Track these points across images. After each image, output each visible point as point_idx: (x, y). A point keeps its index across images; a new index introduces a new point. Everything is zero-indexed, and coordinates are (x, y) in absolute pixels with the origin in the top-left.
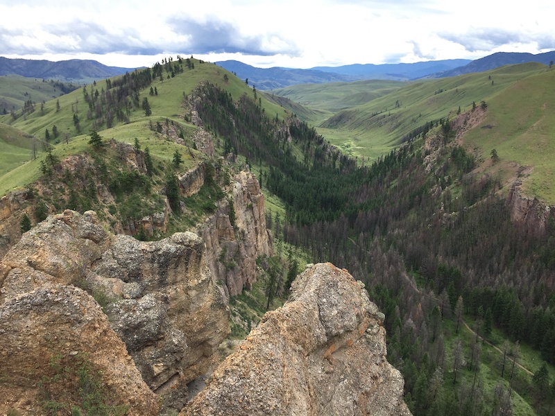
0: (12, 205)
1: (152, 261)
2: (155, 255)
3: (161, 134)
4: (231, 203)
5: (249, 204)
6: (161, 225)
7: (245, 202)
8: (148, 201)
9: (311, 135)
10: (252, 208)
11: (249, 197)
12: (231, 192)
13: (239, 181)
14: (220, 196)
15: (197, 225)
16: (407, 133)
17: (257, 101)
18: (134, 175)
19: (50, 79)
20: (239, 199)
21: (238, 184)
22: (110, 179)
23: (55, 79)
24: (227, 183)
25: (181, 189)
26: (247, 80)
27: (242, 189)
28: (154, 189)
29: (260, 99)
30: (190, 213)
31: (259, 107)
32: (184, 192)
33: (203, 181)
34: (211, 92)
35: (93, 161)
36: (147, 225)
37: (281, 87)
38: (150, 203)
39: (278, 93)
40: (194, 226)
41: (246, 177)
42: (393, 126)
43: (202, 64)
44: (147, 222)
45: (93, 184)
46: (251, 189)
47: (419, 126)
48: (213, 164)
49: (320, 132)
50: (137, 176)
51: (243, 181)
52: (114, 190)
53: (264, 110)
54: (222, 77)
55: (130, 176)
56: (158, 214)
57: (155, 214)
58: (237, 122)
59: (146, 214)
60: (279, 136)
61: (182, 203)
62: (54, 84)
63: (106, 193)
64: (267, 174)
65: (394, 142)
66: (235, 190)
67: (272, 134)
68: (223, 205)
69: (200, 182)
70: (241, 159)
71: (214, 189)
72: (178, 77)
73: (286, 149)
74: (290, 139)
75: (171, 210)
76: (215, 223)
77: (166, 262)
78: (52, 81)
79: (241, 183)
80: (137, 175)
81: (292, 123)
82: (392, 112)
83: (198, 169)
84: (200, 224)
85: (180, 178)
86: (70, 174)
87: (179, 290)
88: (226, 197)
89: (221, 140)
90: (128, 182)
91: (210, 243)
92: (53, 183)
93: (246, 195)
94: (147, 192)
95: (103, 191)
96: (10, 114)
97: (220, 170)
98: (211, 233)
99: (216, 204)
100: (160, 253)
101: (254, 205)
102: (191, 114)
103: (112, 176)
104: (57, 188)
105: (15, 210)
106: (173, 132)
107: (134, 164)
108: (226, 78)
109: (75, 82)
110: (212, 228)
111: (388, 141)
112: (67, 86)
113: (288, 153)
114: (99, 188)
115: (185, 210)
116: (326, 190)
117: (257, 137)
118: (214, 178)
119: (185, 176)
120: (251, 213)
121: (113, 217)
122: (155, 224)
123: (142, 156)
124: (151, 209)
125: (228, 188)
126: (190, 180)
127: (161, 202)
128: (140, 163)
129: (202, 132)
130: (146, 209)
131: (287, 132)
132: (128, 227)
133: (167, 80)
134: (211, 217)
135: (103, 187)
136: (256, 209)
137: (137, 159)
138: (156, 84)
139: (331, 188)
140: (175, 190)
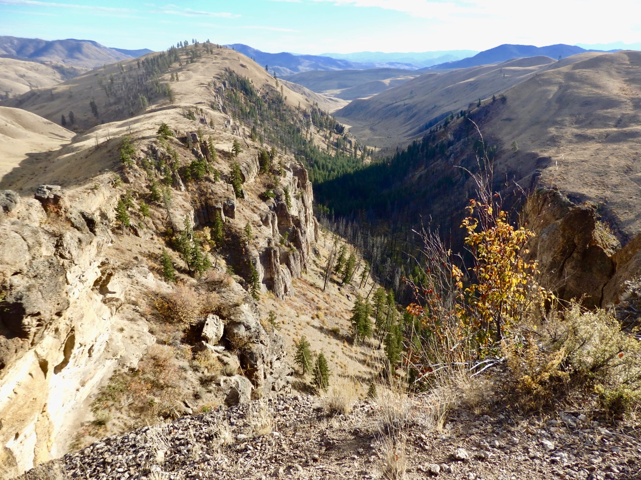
3: (197, 123)
4: (287, 191)
5: (300, 192)
6: (232, 212)
7: (296, 190)
8: (217, 189)
10: (303, 196)
11: (298, 186)
12: (284, 181)
14: (275, 185)
16: (422, 124)
17: (279, 88)
20: (291, 188)
22: (181, 168)
27: (293, 178)
29: (282, 87)
30: (251, 201)
31: (281, 95)
32: (244, 181)
33: (259, 171)
41: (294, 166)
42: (409, 116)
43: (220, 49)
44: (220, 209)
45: (167, 173)
46: (300, 177)
47: (435, 117)
51: (292, 170)
52: (185, 178)
53: (286, 98)
56: (228, 202)
57: (225, 202)
59: (218, 202)
61: (244, 191)
63: (180, 181)
65: (410, 132)
66: (288, 179)
68: (279, 194)
69: (256, 171)
71: (269, 177)
73: (309, 137)
74: (312, 128)
79: (291, 172)
80: (205, 164)
82: (406, 102)
83: (255, 159)
85: (240, 167)
88: (280, 186)
91: (272, 230)
92: (132, 172)
93: (296, 184)
94: (216, 181)
98: (272, 220)
99: (272, 192)
101: (304, 193)
102: (215, 102)
107: (200, 153)
111: (404, 131)
113: (312, 142)
114: (173, 176)
115: (247, 198)
118: (269, 167)
119: (244, 165)
120: (301, 202)
122: (226, 211)
124: (222, 197)
126: (249, 169)
128: (204, 152)
129: (231, 121)
131: (309, 121)
132: (202, 214)
133: (187, 65)
135: (176, 175)
136: (306, 198)
137: (201, 148)
140: (238, 178)
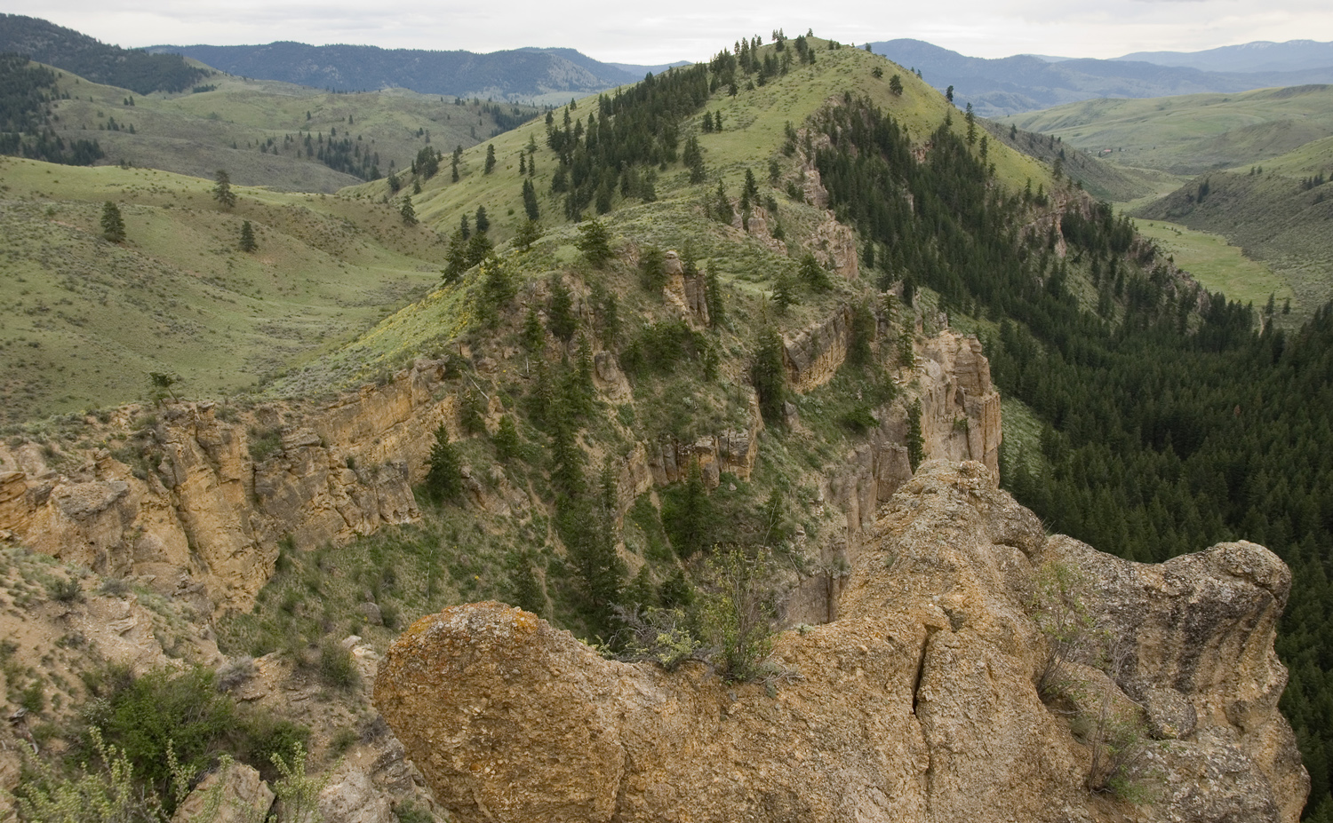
0: (413, 390)
1: (1170, 623)
2: (1182, 607)
3: (732, 229)
4: (914, 413)
5: (959, 419)
6: (741, 461)
7: (948, 412)
8: (710, 398)
9: (1122, 239)
10: (967, 431)
11: (959, 400)
12: (914, 385)
13: (936, 356)
14: (886, 394)
15: (825, 467)
17: (977, 146)
18: (681, 330)
19: (472, 96)
20: (934, 404)
21: (932, 366)
22: (624, 340)
23: (483, 97)
24: (906, 360)
25: (790, 371)
26: (950, 89)
27: (944, 378)
28: (724, 367)
29: (984, 140)
30: (808, 433)
31: (981, 161)
32: (795, 379)
33: (844, 353)
34: (856, 121)
35: (588, 292)
36: (705, 459)
37: (1036, 107)
38: (713, 402)
39: (1025, 125)
40: (818, 468)
41: (954, 346)
43: (836, 52)
44: (706, 451)
45: (584, 351)
46: (966, 379)
48: (872, 311)
49: (1145, 230)
50: (687, 334)
51: (946, 357)
52: (630, 364)
53: (992, 169)
54: (885, 82)
55: (671, 332)
56: (733, 433)
57: (726, 433)
58: (919, 200)
59: (704, 431)
60: (1030, 239)
61: (789, 407)
62: (480, 108)
63: (615, 373)
64: (995, 340)
66: (925, 381)
67: (1013, 234)
68: (895, 420)
69: (835, 355)
70: (925, 298)
71: (870, 374)
72: (774, 87)
73: (1047, 274)
74: (1061, 248)
75: (762, 424)
76: (869, 463)
77: (1205, 628)
78: (477, 102)
79: (941, 362)
80: (687, 330)
81: (1068, 206)
83: (834, 322)
84: (832, 466)
85: (788, 343)
86: (535, 323)
87: (1213, 708)
88: (901, 398)
89: (876, 247)
90: (666, 347)
91: (855, 516)
92: (498, 344)
93: (952, 396)
94: (709, 375)
95: (607, 367)
96: (386, 179)
97: (888, 325)
98: (858, 490)
99: (874, 414)
100: (1193, 600)
101: (971, 422)
102: (803, 178)
103: (630, 331)
104: (506, 356)
105: (420, 403)
106: (759, 223)
107: (681, 303)
108: (896, 87)
109: (527, 101)
110: (864, 478)
112: (507, 111)
113: (1055, 286)
114: (598, 359)
115: (796, 424)
116: (1157, 395)
117: (969, 239)
118: (873, 346)
119: (801, 337)
120: (964, 446)
121: (627, 434)
122: (725, 456)
123: (699, 284)
124: (717, 419)
125: (907, 375)
126: (813, 350)
127: (740, 401)
128: (695, 301)
129: (832, 226)
130: (706, 418)
131: (1053, 229)
132: (660, 461)
133: (747, 94)
134: (861, 449)
135: (607, 357)
136: (976, 435)
137: (687, 290)
138: (718, 104)
139: (1173, 387)
140: (775, 371)
